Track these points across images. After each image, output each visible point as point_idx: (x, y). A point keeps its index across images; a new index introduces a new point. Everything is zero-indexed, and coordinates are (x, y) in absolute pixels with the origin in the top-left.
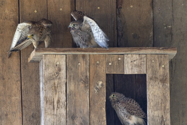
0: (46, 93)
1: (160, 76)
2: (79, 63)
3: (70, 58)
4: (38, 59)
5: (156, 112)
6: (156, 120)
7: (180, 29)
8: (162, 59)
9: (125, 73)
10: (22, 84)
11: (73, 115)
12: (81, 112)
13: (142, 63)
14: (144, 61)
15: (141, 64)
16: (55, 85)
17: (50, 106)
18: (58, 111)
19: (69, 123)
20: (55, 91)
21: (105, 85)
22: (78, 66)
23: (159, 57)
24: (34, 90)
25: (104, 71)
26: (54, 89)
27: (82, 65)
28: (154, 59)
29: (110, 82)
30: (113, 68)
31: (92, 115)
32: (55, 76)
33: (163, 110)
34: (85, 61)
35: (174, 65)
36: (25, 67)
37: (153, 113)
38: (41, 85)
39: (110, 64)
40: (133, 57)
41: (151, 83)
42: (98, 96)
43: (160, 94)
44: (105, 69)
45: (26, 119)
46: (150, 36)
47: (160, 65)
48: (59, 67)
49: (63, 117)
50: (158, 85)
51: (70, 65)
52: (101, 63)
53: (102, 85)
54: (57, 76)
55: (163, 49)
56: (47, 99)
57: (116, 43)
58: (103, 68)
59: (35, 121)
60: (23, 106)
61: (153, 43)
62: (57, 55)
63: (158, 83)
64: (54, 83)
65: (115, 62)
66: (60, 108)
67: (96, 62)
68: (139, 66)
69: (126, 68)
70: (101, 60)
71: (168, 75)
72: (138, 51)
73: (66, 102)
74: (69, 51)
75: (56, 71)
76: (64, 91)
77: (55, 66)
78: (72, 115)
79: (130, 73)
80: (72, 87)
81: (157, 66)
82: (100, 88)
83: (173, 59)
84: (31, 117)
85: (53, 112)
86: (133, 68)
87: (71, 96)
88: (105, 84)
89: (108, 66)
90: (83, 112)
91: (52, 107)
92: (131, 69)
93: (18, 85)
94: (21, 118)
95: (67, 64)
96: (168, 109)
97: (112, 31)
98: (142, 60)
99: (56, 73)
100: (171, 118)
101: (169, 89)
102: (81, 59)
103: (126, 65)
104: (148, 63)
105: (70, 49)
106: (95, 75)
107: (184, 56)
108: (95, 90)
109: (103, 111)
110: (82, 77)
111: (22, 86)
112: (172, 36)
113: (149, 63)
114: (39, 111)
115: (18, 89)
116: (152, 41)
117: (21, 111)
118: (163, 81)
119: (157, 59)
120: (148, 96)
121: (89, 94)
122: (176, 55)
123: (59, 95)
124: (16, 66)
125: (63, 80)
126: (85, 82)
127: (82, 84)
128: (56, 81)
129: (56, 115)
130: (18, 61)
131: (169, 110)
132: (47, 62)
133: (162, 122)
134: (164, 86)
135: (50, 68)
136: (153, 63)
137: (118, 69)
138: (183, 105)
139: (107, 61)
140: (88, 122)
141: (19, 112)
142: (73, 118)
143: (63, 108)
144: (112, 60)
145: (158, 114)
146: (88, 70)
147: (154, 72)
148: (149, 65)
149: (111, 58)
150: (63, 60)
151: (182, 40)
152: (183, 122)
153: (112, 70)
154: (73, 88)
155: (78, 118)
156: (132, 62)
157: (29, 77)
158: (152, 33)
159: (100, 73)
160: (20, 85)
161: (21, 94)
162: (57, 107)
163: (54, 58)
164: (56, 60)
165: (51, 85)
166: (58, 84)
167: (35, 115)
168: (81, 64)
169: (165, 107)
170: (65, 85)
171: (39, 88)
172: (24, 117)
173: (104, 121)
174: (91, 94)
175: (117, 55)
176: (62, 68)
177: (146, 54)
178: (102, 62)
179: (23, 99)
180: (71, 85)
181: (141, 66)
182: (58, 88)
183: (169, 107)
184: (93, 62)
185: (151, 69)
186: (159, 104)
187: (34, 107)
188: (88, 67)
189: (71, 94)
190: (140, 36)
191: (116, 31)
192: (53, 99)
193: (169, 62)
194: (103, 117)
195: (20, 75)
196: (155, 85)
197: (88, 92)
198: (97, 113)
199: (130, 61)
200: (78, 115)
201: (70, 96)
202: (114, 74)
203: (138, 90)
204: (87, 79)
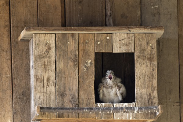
0: (36, 71)
1: (147, 54)
2: (68, 42)
3: (60, 37)
4: (28, 38)
5: (144, 90)
6: (144, 97)
7: (167, 9)
8: (150, 38)
9: (114, 52)
10: (13, 63)
11: (63, 93)
12: (70, 90)
13: (130, 41)
14: (131, 40)
15: (129, 43)
16: (45, 64)
17: (40, 84)
18: (48, 88)
19: (59, 101)
20: (45, 69)
21: (94, 64)
22: (67, 44)
23: (147, 36)
24: (24, 68)
25: (92, 49)
26: (44, 67)
27: (72, 44)
28: (142, 38)
29: (98, 60)
30: (102, 47)
31: (81, 93)
32: (44, 55)
33: (150, 88)
34: (74, 40)
35: (161, 44)
36: (15, 46)
37: (141, 90)
38: (31, 64)
39: (99, 43)
40: (122, 36)
41: (139, 62)
42: (87, 74)
43: (148, 73)
44: (93, 48)
45: (16, 96)
46: (138, 16)
47: (148, 44)
48: (48, 46)
49: (53, 95)
50: (146, 64)
51: (60, 44)
52: (90, 42)
53: (91, 63)
54: (47, 54)
55: (150, 28)
56: (37, 77)
57: (105, 22)
58: (91, 47)
59: (25, 98)
60: (13, 84)
61: (140, 22)
62: (46, 34)
63: (146, 61)
64: (44, 62)
65: (104, 41)
66: (50, 86)
67: (85, 41)
68: (127, 45)
69: (114, 47)
70: (89, 39)
71: (156, 54)
72: (126, 30)
73: (56, 79)
74: (59, 30)
75: (46, 50)
76: (53, 70)
77: (45, 45)
78: (61, 93)
79: (119, 52)
80: (61, 65)
81: (145, 44)
82: (89, 66)
83: (160, 38)
84: (21, 94)
85: (43, 90)
86: (122, 46)
87: (61, 74)
88: (93, 62)
89: (97, 45)
90: (73, 90)
91: (42, 85)
92: (119, 48)
93: (8, 63)
94: (12, 95)
95: (57, 43)
96: (155, 87)
97: (101, 10)
98: (130, 39)
99: (46, 52)
100: (158, 96)
101: (156, 67)
102: (70, 39)
103: (114, 44)
104: (135, 42)
105: (60, 28)
106: (84, 53)
107: (171, 35)
108: (84, 68)
109: (92, 89)
110: (71, 56)
111: (13, 64)
112: (159, 16)
113: (137, 42)
114: (29, 89)
115: (8, 67)
116: (140, 20)
117: (11, 89)
118: (151, 59)
119: (145, 38)
120: (136, 74)
121: (78, 72)
122: (164, 34)
123: (49, 73)
124: (6, 45)
125: (53, 58)
126: (74, 61)
127: (71, 62)
128: (46, 60)
129: (46, 93)
130: (8, 40)
131: (157, 88)
132: (37, 41)
133: (149, 99)
134: (151, 65)
135: (40, 46)
136: (141, 42)
137: (107, 48)
138: (170, 83)
139: (96, 39)
140: (77, 100)
141: (9, 90)
142: (62, 95)
143: (53, 85)
144: (100, 39)
145: (146, 92)
146: (77, 49)
147: (142, 51)
148: (137, 44)
149: (100, 37)
150: (52, 39)
151: (169, 19)
152: (169, 99)
153: (101, 49)
154: (63, 66)
155: (67, 95)
156: (120, 41)
157: (19, 55)
158: (139, 13)
159: (89, 51)
160: (10, 63)
161: (11, 72)
162: (47, 85)
163: (44, 37)
164: (46, 39)
165: (41, 64)
166: (47, 63)
167: (25, 93)
168: (70, 43)
169: (152, 85)
170: (54, 63)
171: (29, 66)
172: (14, 95)
173: (93, 99)
174: (80, 72)
175: (105, 34)
176: (51, 47)
177: (134, 33)
178: (91, 40)
179: (13, 77)
180: (60, 63)
181: (129, 45)
182: (48, 66)
183: (157, 85)
184: (82, 41)
185: (138, 48)
186: (147, 81)
187: (24, 85)
188: (77, 45)
189: (60, 72)
190: (128, 15)
191: (105, 10)
192: (43, 77)
193: (157, 40)
194: (92, 95)
195: (10, 54)
196: (143, 63)
197: (77, 70)
198: (86, 91)
199: (118, 40)
200: (67, 92)
201: (59, 74)
202: (102, 53)
203: (126, 68)
204: (76, 57)
